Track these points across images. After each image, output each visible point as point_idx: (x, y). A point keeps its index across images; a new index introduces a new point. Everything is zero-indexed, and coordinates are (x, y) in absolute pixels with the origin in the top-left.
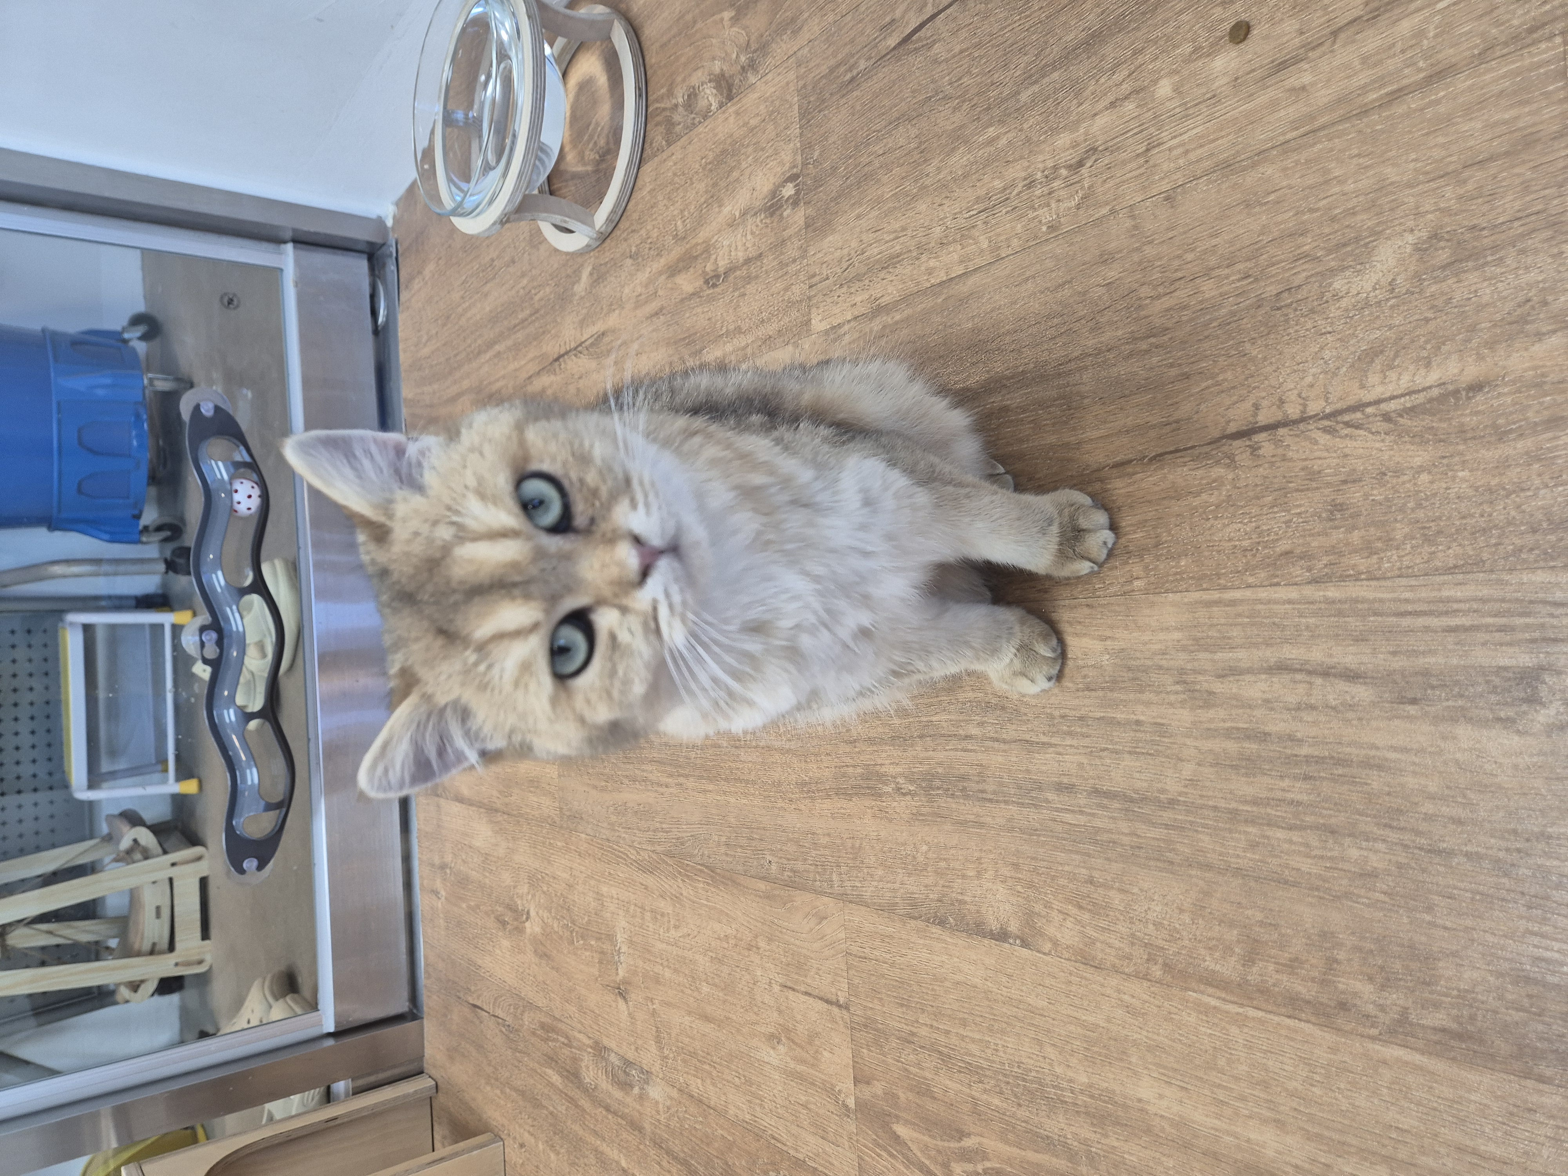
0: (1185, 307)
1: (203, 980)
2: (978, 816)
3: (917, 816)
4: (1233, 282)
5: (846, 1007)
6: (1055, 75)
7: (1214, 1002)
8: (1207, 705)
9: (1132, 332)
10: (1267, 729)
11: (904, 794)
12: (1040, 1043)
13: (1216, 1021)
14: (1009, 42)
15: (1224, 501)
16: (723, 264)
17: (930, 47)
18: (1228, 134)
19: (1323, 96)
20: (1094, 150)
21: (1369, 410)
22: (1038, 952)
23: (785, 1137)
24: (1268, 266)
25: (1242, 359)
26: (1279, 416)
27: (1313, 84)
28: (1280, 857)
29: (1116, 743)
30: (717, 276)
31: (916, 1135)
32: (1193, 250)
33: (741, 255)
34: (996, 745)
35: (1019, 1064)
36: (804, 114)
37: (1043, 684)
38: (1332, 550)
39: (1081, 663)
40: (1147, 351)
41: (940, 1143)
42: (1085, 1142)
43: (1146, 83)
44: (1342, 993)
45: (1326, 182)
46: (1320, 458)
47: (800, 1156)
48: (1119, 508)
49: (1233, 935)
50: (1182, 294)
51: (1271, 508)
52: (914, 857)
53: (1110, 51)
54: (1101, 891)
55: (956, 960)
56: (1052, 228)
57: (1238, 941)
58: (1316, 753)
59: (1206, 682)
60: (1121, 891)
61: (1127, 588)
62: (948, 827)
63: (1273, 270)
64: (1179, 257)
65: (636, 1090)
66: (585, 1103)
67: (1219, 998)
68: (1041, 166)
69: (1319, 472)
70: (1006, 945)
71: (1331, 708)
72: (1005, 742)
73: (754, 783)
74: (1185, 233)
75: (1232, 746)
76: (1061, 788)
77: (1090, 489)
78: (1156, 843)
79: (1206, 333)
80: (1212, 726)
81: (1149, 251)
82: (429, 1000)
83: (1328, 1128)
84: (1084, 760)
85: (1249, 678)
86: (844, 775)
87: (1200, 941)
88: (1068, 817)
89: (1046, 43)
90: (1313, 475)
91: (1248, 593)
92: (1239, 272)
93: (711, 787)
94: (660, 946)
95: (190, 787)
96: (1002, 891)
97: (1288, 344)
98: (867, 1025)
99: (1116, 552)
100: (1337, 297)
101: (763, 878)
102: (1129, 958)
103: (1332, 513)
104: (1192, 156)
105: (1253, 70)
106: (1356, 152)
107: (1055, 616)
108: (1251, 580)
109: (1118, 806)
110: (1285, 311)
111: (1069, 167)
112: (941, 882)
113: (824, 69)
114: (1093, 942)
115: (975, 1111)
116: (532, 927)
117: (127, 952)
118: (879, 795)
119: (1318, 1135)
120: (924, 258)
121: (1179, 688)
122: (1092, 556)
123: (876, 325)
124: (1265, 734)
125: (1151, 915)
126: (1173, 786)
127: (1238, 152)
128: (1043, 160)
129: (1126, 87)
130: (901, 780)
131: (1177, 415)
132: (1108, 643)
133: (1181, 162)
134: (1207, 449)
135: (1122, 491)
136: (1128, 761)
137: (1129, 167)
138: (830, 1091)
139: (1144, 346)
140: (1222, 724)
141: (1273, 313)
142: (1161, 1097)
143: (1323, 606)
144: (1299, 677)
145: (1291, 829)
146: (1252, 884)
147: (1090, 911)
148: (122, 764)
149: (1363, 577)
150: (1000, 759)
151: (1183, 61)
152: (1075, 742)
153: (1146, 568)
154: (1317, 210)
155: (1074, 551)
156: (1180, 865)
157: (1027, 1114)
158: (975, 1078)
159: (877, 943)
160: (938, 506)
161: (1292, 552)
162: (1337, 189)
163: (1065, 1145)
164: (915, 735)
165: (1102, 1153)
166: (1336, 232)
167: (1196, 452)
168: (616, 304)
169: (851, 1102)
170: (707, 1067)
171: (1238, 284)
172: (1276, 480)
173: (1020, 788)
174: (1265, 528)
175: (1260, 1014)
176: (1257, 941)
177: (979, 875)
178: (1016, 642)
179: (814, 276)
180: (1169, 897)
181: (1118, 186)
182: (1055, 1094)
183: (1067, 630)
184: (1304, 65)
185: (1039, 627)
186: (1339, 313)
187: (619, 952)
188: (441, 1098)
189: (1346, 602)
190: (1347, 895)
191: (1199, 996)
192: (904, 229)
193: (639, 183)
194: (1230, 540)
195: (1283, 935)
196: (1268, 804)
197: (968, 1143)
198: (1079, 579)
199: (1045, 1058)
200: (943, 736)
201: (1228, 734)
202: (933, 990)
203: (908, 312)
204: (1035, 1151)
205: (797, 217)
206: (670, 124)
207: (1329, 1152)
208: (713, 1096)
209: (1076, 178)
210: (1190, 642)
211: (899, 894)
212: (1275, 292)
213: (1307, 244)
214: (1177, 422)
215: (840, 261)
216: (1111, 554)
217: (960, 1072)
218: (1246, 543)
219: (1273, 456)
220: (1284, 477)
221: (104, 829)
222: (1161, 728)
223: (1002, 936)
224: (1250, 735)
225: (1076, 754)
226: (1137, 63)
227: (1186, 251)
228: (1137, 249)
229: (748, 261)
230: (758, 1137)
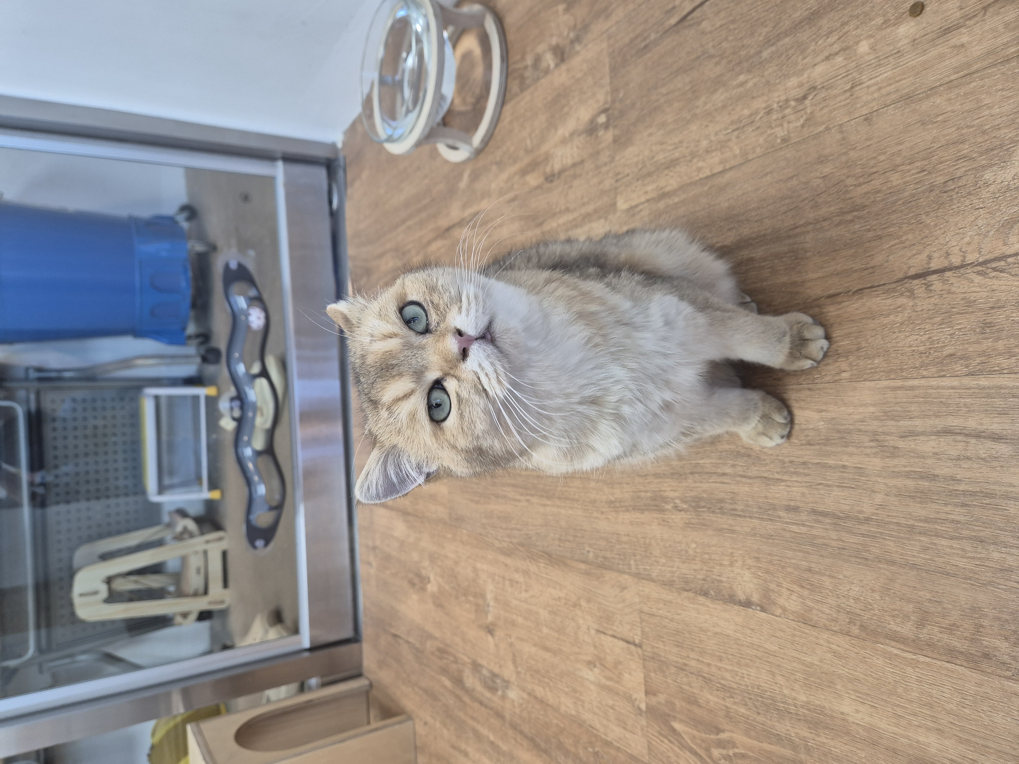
0: (878, 192)
1: (224, 613)
2: (731, 525)
3: (688, 525)
4: (913, 174)
5: (639, 646)
6: (787, 40)
7: (895, 651)
8: (893, 456)
9: (841, 208)
10: (936, 472)
11: (680, 511)
12: (773, 674)
13: (897, 663)
14: (754, 19)
15: (906, 321)
16: (557, 167)
17: (699, 23)
18: (909, 77)
19: (977, 50)
20: (814, 88)
21: (1010, 260)
22: (773, 615)
23: (598, 726)
24: (938, 164)
25: (920, 226)
26: (946, 264)
27: (970, 43)
28: (944, 557)
29: (829, 480)
30: (553, 175)
31: (686, 729)
32: (884, 153)
33: (569, 161)
34: (744, 480)
35: (759, 687)
36: (614, 70)
37: (779, 441)
38: (983, 354)
39: (803, 427)
40: (852, 221)
41: (703, 735)
42: (804, 739)
43: (850, 44)
44: (986, 647)
45: (979, 108)
46: (975, 292)
47: (609, 739)
48: (832, 325)
49: (909, 608)
50: (876, 183)
51: (940, 325)
52: (687, 552)
53: (825, 24)
54: (817, 576)
55: (715, 618)
56: (784, 140)
57: (914, 612)
58: (971, 489)
59: (892, 441)
60: (831, 576)
61: (836, 378)
62: (710, 532)
63: (941, 167)
64: (874, 158)
65: (500, 693)
66: (466, 699)
67: (899, 649)
68: (776, 100)
69: (975, 301)
70: (750, 610)
71: (982, 459)
72: (750, 478)
73: (577, 500)
74: (878, 142)
75: (910, 483)
76: (789, 509)
77: (811, 312)
78: (855, 546)
79: (894, 209)
80: (896, 470)
81: (852, 154)
82: (366, 630)
83: (974, 736)
84: (806, 491)
85: (922, 438)
86: (639, 497)
87: (886, 611)
88: (794, 528)
89: (780, 19)
90: (970, 303)
91: (923, 382)
92: (917, 167)
93: (548, 502)
94: (515, 602)
95: (215, 495)
96: (747, 575)
97: (952, 216)
98: (654, 657)
99: (829, 354)
100: (987, 185)
101: (583, 562)
102: (835, 620)
103: (983, 328)
104: (884, 91)
105: (927, 34)
106: (1001, 87)
107: (786, 396)
108: (925, 373)
109: (829, 521)
110: (950, 193)
111: (796, 100)
112: (705, 568)
113: (627, 40)
114: (810, 609)
115: (728, 715)
116: (432, 588)
117: (180, 594)
118: (662, 511)
119: (967, 740)
120: (695, 160)
121: (872, 444)
122: (813, 357)
123: (661, 205)
124: (934, 476)
125: (852, 593)
126: (868, 509)
127: (916, 88)
128: (778, 96)
129: (836, 47)
130: (677, 501)
131: (872, 264)
132: (823, 414)
133: (876, 95)
134: (894, 285)
135: (834, 313)
136: (836, 492)
137: (839, 99)
138: (629, 699)
139: (849, 217)
140: (903, 469)
141: (942, 195)
142: (857, 711)
143: (976, 391)
144: (959, 438)
145: (952, 539)
146: (924, 574)
147: (808, 589)
148: (176, 480)
149: (1005, 371)
150: (747, 489)
151: (877, 29)
152: (799, 479)
153: (850, 365)
154: (973, 126)
155: (801, 353)
156: (873, 561)
157: (764, 719)
158: (728, 695)
159: (661, 605)
160: (711, 325)
161: (954, 355)
162: (987, 112)
163: (790, 740)
164: (688, 472)
165: (815, 746)
166: (986, 141)
167: (886, 287)
168: (486, 194)
169: (643, 707)
170: (546, 680)
171: (917, 176)
172: (944, 307)
173: (760, 508)
174: (935, 338)
175: (928, 660)
176: (926, 612)
177: (731, 564)
178: (760, 413)
179: (619, 173)
180: (864, 582)
181: (831, 112)
182: (784, 707)
183: (795, 405)
184: (963, 30)
185: (776, 403)
186: (988, 195)
187: (488, 605)
188: (374, 692)
189: (993, 388)
190: (991, 583)
191: (886, 647)
192: (681, 142)
193: (502, 117)
194: (910, 346)
195: (945, 609)
196: (936, 522)
197: (723, 736)
198: (803, 372)
199: (776, 683)
200: (707, 473)
201: (908, 475)
202: (700, 637)
203: (684, 196)
204: (770, 744)
205: (607, 136)
206: (522, 79)
207: (975, 751)
208: (550, 698)
209: (801, 107)
210: (881, 414)
211: (676, 575)
212: (943, 181)
213: (965, 149)
214: (872, 267)
215: (637, 164)
216: (826, 355)
217: (718, 690)
218: (922, 348)
219: (942, 290)
220: (949, 304)
221: (166, 518)
222: (860, 471)
223: (747, 604)
224: (923, 476)
225: (800, 487)
226: (844, 31)
227: (879, 154)
228: (845, 153)
229: (574, 165)
230: (580, 725)
